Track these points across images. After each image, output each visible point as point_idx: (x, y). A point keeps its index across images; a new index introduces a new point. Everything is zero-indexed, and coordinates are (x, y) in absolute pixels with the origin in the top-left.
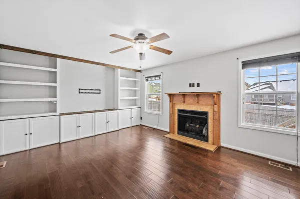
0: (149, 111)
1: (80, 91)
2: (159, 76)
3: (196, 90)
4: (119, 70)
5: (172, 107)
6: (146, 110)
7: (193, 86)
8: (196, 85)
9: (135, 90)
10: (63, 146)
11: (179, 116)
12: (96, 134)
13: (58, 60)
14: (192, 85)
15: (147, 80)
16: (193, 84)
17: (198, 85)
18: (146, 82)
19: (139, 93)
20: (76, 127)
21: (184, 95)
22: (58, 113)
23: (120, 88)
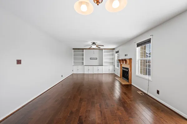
1: (91, 59)
3: (126, 58)
4: (103, 50)
5: (121, 65)
6: (116, 67)
9: (113, 58)
10: (85, 75)
11: (123, 70)
13: (84, 50)
14: (125, 55)
18: (116, 54)
20: (88, 70)
21: (123, 60)
22: (84, 65)
23: (104, 57)
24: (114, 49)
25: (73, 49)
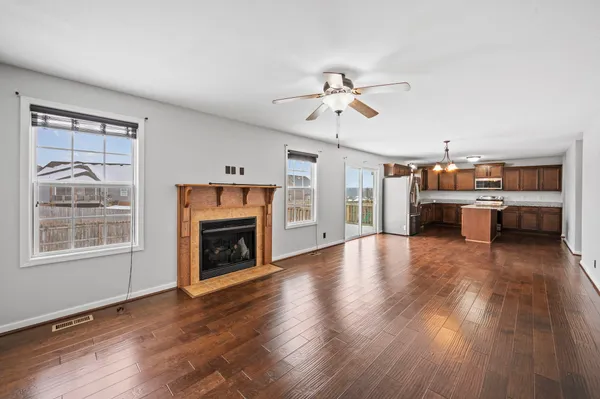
2: (135, 126)
7: (234, 172)
8: (238, 171)
14: (230, 170)
16: (234, 169)
17: (242, 171)
21: (219, 190)
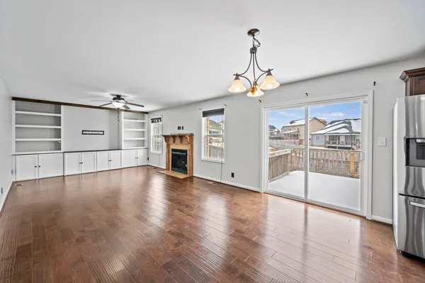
0: (154, 152)
1: (83, 132)
2: (160, 118)
3: (181, 132)
4: (123, 112)
5: (168, 146)
6: (152, 150)
8: (181, 128)
9: (144, 132)
10: (66, 178)
11: (173, 155)
12: (99, 170)
13: (62, 107)
14: (179, 128)
15: (153, 122)
17: (183, 128)
18: (152, 124)
19: (146, 134)
20: (78, 163)
21: (174, 137)
22: (62, 151)
23: (123, 129)
24: (147, 113)
25: (14, 99)
